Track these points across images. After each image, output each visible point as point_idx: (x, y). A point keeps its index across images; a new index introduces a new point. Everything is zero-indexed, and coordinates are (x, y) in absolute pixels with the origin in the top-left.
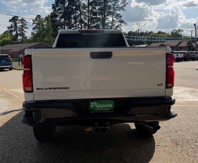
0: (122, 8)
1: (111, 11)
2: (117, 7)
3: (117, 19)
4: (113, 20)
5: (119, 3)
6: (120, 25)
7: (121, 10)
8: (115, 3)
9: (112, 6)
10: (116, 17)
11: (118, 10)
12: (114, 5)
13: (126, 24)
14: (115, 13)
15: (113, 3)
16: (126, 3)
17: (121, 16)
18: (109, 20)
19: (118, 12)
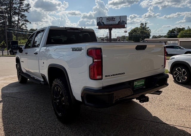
0: (26, 10)
1: (16, 11)
2: (22, 9)
3: (23, 18)
4: (19, 19)
5: (23, 6)
6: (25, 23)
7: (26, 12)
8: (20, 6)
9: (17, 8)
10: (21, 17)
11: (22, 12)
12: (19, 7)
13: (30, 23)
14: (20, 13)
15: (18, 5)
16: (29, 7)
17: (25, 17)
18: (15, 19)
19: (23, 13)
